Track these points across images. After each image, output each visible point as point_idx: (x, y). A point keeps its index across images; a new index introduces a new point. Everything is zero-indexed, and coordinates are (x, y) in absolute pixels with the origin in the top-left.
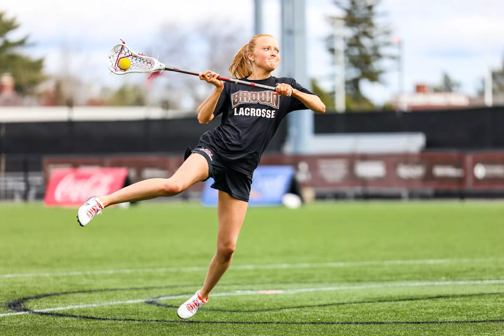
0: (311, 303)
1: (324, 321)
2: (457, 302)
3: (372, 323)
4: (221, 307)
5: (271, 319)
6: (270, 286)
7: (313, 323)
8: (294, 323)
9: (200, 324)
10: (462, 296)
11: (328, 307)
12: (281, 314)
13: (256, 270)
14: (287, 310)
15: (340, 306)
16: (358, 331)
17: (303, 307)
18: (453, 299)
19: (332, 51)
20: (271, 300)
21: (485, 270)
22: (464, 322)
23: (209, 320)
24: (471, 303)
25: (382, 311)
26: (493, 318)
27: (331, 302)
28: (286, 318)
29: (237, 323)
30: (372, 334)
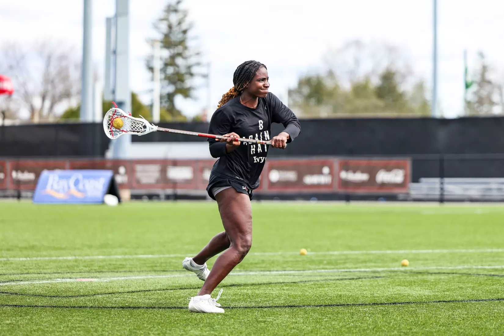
0: (121, 290)
1: (131, 306)
2: (248, 289)
3: (173, 307)
4: (42, 292)
5: (85, 303)
6: (86, 274)
7: (121, 307)
8: (105, 308)
9: (22, 308)
10: (253, 285)
11: (135, 294)
12: (94, 300)
13: (76, 261)
14: (100, 296)
15: (146, 293)
16: (161, 314)
17: (114, 293)
18: (244, 288)
19: (151, 69)
20: (86, 286)
21: (273, 262)
22: (252, 307)
23: (31, 304)
24: (260, 291)
25: (182, 297)
26: (278, 304)
27: (138, 289)
28: (99, 303)
29: (55, 307)
30: (172, 318)
